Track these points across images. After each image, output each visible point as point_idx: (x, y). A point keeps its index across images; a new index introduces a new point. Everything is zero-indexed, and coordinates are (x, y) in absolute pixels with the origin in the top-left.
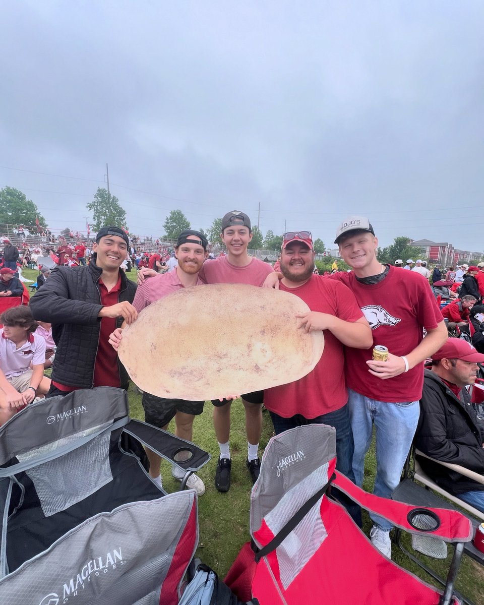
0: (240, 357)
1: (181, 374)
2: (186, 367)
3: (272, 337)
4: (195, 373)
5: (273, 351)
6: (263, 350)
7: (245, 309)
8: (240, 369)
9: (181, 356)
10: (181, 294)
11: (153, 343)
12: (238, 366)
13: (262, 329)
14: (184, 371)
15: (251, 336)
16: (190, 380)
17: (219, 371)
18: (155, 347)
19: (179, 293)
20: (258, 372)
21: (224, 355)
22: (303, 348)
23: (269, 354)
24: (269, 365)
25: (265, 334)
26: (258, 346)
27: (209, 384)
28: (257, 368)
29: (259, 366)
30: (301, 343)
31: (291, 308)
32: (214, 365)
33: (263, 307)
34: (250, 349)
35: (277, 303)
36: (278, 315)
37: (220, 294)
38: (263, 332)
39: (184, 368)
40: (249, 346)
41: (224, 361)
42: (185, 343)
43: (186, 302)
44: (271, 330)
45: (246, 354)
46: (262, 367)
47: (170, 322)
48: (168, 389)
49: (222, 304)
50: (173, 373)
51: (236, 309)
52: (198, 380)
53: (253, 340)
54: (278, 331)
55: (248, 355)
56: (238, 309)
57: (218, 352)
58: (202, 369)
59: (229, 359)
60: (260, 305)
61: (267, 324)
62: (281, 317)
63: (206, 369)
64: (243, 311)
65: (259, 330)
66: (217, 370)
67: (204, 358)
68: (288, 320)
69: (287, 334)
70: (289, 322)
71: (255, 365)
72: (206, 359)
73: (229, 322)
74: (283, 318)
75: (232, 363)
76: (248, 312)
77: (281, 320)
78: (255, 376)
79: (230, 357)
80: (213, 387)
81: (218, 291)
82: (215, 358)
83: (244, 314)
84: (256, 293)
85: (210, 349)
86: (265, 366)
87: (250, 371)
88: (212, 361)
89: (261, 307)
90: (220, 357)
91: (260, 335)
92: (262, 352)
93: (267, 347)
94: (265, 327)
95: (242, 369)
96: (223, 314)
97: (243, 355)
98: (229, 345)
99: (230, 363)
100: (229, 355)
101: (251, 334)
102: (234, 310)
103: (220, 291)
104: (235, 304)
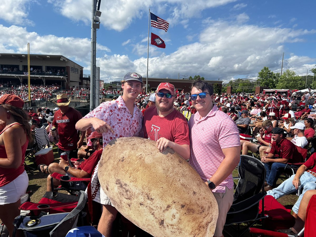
0: (159, 208)
1: (121, 186)
2: (127, 186)
3: (185, 213)
4: (128, 193)
5: (178, 221)
6: (174, 216)
7: (184, 185)
8: (153, 214)
9: (130, 177)
11: (123, 157)
13: (184, 204)
14: (124, 187)
15: (174, 203)
16: (123, 194)
17: (141, 204)
18: (123, 160)
20: (160, 225)
21: (151, 199)
22: (196, 234)
23: (175, 221)
24: (169, 227)
25: (183, 208)
26: (173, 211)
27: (129, 206)
28: (162, 223)
29: (164, 222)
30: (197, 231)
31: (209, 208)
32: (141, 199)
33: (194, 193)
34: (168, 209)
35: (204, 198)
36: (199, 205)
37: (178, 164)
38: (183, 206)
39: (126, 185)
40: (169, 207)
41: (149, 202)
42: (138, 172)
44: (188, 210)
45: (163, 209)
46: (165, 224)
47: (141, 155)
48: (109, 188)
49: (175, 170)
50: (118, 182)
51: (180, 180)
52: (126, 198)
53: (174, 206)
54: (191, 213)
55: (163, 211)
56: (181, 181)
57: (149, 194)
58: (134, 194)
59: (152, 203)
60: (194, 190)
61: (189, 204)
62: (199, 208)
63: (135, 197)
64: (183, 185)
65: (182, 203)
66: (140, 203)
67: (140, 190)
68: (201, 213)
69: (194, 219)
70: (201, 214)
71: (162, 219)
72: (141, 191)
73: (170, 183)
74: (200, 209)
75: (152, 207)
76: (185, 188)
77: (198, 209)
78: (157, 225)
79: (153, 202)
80: (131, 210)
81: (179, 161)
82: (145, 196)
83: (181, 187)
84: (198, 182)
85: (147, 188)
86: (167, 226)
87: (157, 221)
88: (143, 195)
89: (194, 192)
90: (148, 198)
91: (180, 206)
92: (173, 216)
93: (177, 216)
94: (186, 205)
95: (154, 215)
96: (170, 176)
97: (161, 208)
98: (159, 196)
99: (150, 206)
100: (154, 201)
101: (176, 201)
102: (178, 179)
103: (180, 163)
104: (182, 177)
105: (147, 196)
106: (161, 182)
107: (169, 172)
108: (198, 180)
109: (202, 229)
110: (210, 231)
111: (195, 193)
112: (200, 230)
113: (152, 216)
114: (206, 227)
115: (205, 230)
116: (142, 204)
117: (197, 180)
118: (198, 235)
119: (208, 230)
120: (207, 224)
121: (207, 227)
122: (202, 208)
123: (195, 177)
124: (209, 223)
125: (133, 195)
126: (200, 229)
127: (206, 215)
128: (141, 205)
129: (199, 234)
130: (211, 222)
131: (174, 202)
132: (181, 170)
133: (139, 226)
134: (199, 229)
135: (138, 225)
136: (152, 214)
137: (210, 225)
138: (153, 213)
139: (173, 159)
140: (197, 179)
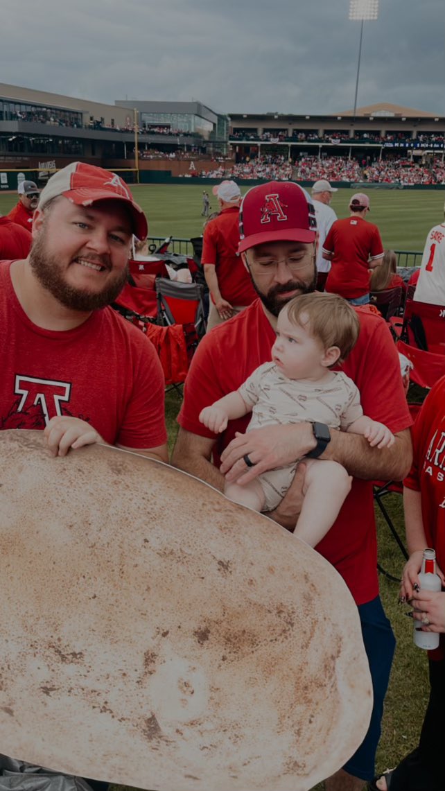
0: (115, 678)
3: (224, 659)
5: (212, 698)
6: (186, 685)
7: (172, 553)
8: (104, 710)
10: (15, 445)
12: (101, 700)
13: (203, 626)
15: (165, 634)
17: (47, 691)
19: (11, 439)
20: (150, 737)
21: (74, 654)
22: (300, 723)
24: (187, 732)
25: (206, 643)
27: (10, 712)
28: (152, 727)
29: (160, 722)
30: (300, 708)
31: (308, 599)
32: (39, 670)
33: (224, 566)
35: (271, 570)
36: (262, 606)
37: (115, 483)
38: (202, 636)
40: (150, 658)
41: (70, 669)
43: (20, 470)
44: (228, 640)
45: (134, 676)
46: (166, 730)
49: (111, 511)
51: (146, 541)
53: (166, 647)
54: (246, 649)
55: (138, 682)
56: (154, 543)
57: (59, 640)
58: (6, 666)
59: (83, 672)
60: (219, 557)
61: (222, 618)
62: (269, 615)
63: (16, 671)
64: (165, 554)
65: (194, 625)
66: (43, 685)
67: (19, 640)
68: (284, 631)
69: (269, 668)
70: (286, 638)
71: (149, 716)
72: (25, 643)
73: (117, 569)
74: (272, 618)
75: (89, 683)
76: (178, 562)
77: (265, 622)
78: (140, 744)
79: (88, 665)
80: (20, 725)
81: (112, 469)
82: (48, 653)
83: (164, 564)
84: (219, 517)
85: (42, 621)
86: (177, 731)
87: (131, 727)
88: (38, 655)
89: (220, 563)
90: (63, 656)
91: (192, 641)
92: (181, 688)
93: (199, 680)
94: (212, 624)
95: (111, 712)
96: (105, 542)
97: (124, 674)
98: (96, 633)
99: (83, 683)
100: (86, 659)
101: (166, 627)
102: (140, 541)
103: (119, 472)
104: (150, 526)
105: (52, 650)
106: (81, 579)
107: (92, 527)
108: (217, 507)
109: (316, 695)
110: (352, 686)
111: (226, 567)
112: (310, 701)
113: (107, 715)
114: (330, 677)
115: (328, 692)
116: (52, 689)
117: (213, 512)
118: (310, 722)
119: (342, 687)
120: (328, 668)
121: (333, 679)
122: (280, 612)
123: (200, 503)
124: (333, 658)
125: (6, 669)
126: (310, 696)
127: (308, 633)
128: (47, 693)
129: (312, 716)
130: (339, 652)
131: (162, 632)
132: (133, 501)
133: (77, 772)
134: (305, 698)
135: (72, 770)
136: (101, 712)
137: (340, 664)
138: (102, 704)
139: (85, 471)
140: (209, 506)
